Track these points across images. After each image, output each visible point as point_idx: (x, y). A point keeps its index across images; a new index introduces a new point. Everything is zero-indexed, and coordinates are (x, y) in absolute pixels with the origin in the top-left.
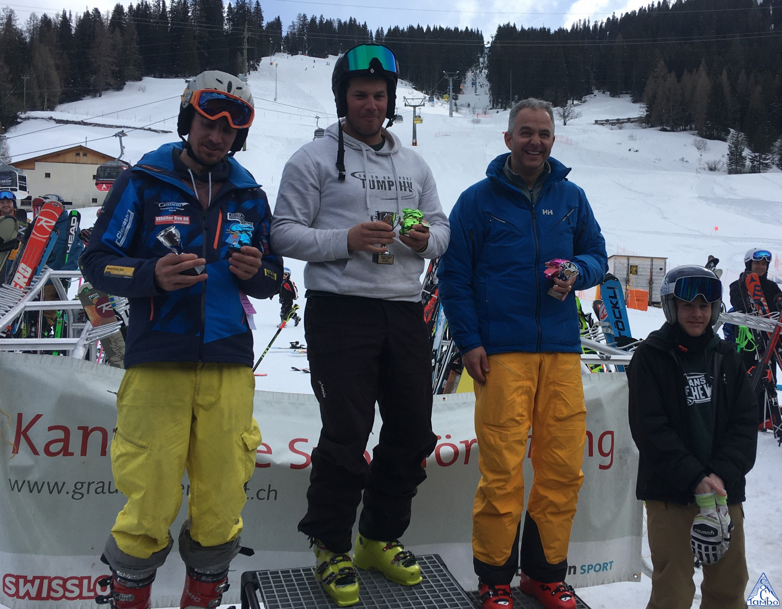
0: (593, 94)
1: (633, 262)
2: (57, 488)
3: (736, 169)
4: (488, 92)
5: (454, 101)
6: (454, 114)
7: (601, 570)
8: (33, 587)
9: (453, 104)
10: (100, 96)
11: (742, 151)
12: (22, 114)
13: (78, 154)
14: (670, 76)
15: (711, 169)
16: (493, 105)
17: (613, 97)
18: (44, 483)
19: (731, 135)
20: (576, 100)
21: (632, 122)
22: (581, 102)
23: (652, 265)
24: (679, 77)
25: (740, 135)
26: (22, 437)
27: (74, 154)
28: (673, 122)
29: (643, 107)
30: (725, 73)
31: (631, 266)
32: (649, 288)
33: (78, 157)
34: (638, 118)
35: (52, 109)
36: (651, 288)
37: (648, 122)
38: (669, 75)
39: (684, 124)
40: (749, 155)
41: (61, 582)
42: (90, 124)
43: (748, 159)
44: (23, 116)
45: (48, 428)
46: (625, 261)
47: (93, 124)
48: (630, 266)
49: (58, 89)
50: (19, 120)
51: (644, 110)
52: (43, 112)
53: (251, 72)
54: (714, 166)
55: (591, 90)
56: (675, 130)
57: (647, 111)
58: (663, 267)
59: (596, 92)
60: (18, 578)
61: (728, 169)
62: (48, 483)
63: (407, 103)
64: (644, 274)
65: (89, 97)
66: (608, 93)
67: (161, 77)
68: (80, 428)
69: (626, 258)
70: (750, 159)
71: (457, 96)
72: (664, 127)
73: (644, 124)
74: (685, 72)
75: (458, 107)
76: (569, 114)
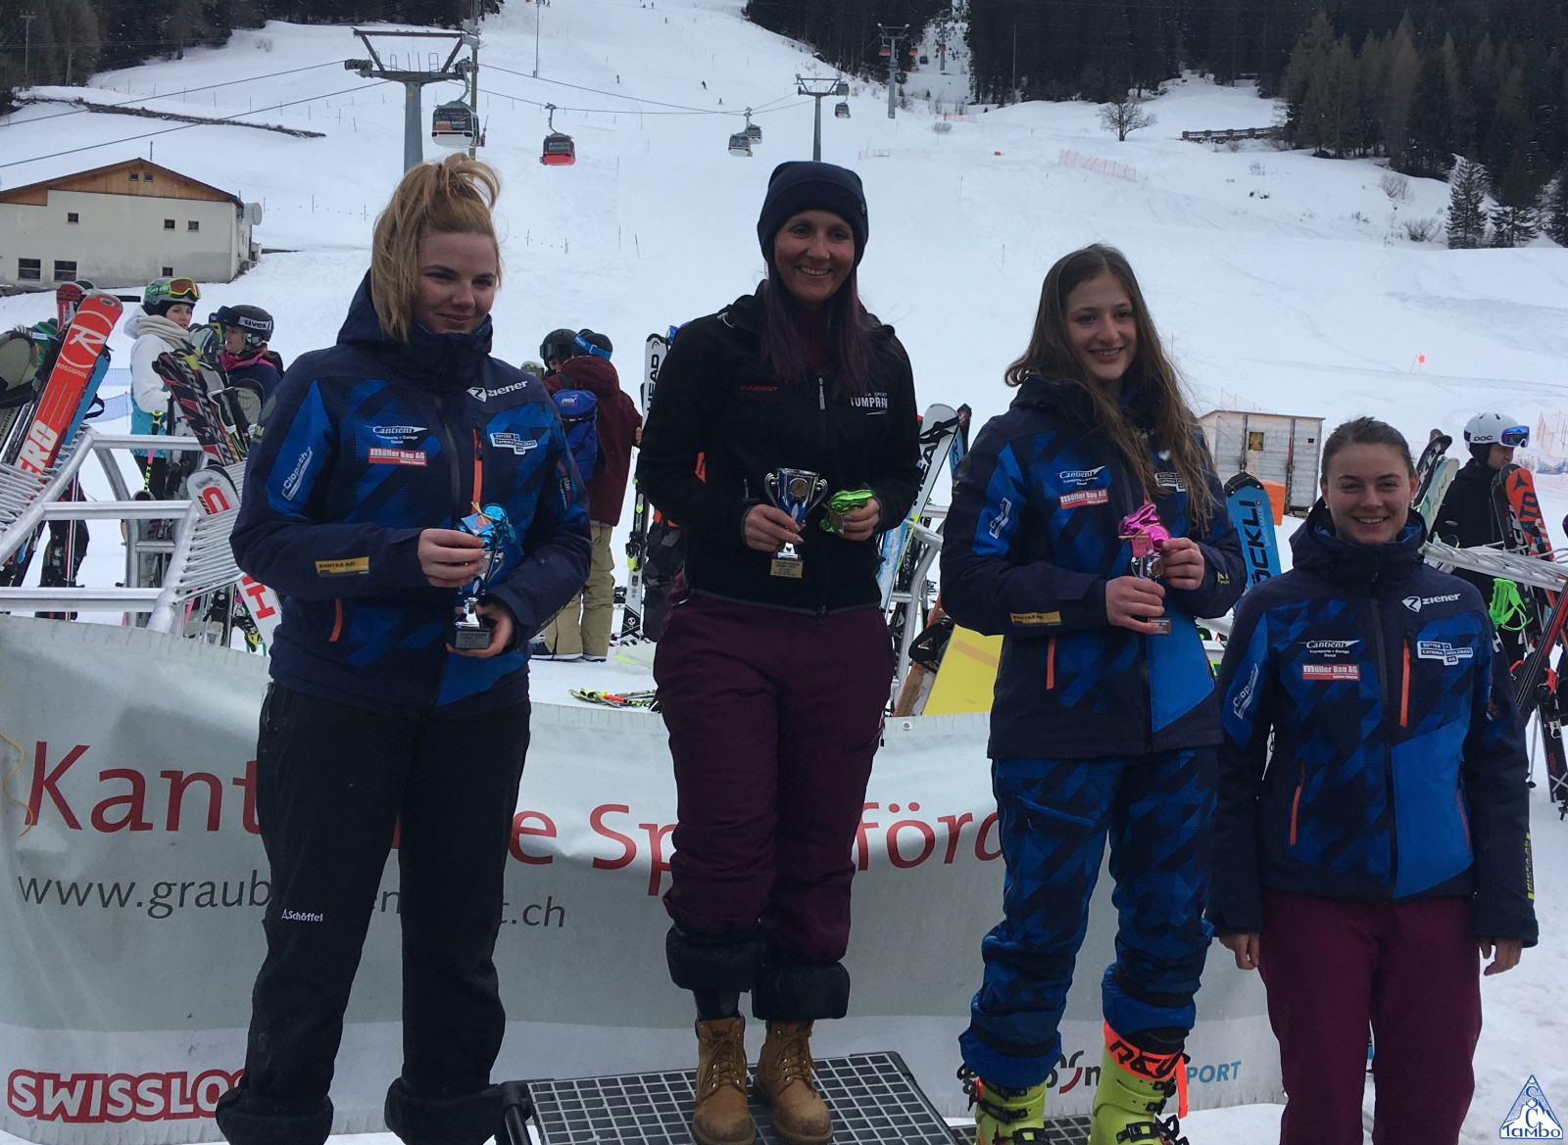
0: (1180, 77)
1: (1255, 425)
2: (117, 895)
3: (1465, 238)
4: (967, 68)
5: (897, 85)
6: (898, 111)
7: (1215, 1079)
8: (72, 1096)
9: (897, 91)
10: (180, 57)
11: (1479, 202)
12: (21, 91)
13: (135, 177)
14: (1339, 44)
15: (1414, 238)
16: (977, 96)
17: (1221, 84)
18: (91, 885)
19: (1457, 167)
20: (1145, 88)
21: (1258, 137)
22: (1156, 94)
23: (1293, 433)
24: (1357, 47)
25: (1476, 169)
26: (45, 792)
27: (127, 175)
28: (1342, 139)
29: (1282, 108)
30: (1449, 39)
31: (1251, 433)
32: (1285, 479)
33: (134, 183)
34: (1270, 128)
35: (83, 83)
36: (1289, 479)
37: (1289, 137)
38: (1336, 42)
39: (1362, 144)
40: (1492, 210)
41: (127, 1085)
42: (159, 115)
43: (1489, 219)
44: (23, 95)
45: (101, 773)
46: (1239, 422)
47: (165, 115)
48: (1248, 433)
49: (95, 43)
50: (15, 103)
51: (1283, 113)
52: (64, 88)
53: (486, 15)
54: (1420, 231)
55: (1177, 70)
56: (1345, 155)
57: (1289, 115)
58: (1315, 437)
59: (1186, 74)
60: (40, 1077)
61: (1449, 238)
62: (100, 886)
63: (803, 89)
64: (1277, 450)
65: (157, 59)
66: (1212, 76)
67: (304, 22)
68: (164, 774)
69: (1242, 417)
70: (1493, 218)
71: (905, 76)
72: (1323, 149)
73: (1282, 142)
74: (1370, 37)
75: (906, 98)
76: (1130, 117)
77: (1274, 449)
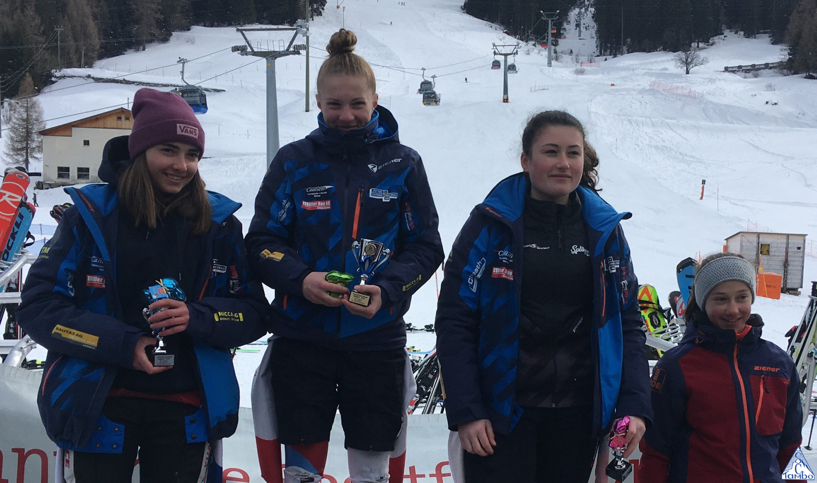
0: (723, 34)
1: (764, 240)
4: (594, 35)
5: (553, 47)
9: (552, 51)
10: (144, 49)
12: (56, 72)
13: (120, 118)
16: (601, 51)
17: (748, 37)
20: (702, 42)
21: (771, 68)
22: (708, 45)
23: (788, 244)
27: (115, 117)
29: (785, 50)
31: (762, 245)
32: (783, 271)
33: (119, 121)
34: (778, 63)
35: (91, 66)
36: (786, 272)
37: (790, 68)
42: (133, 83)
44: (58, 74)
46: (754, 239)
47: (136, 82)
48: (760, 245)
50: (53, 79)
51: (786, 53)
52: (80, 69)
53: (314, 17)
55: (721, 30)
57: (789, 54)
58: (802, 246)
59: (727, 32)
63: (497, 51)
64: (778, 254)
65: (131, 51)
66: (742, 33)
67: (212, 26)
68: (14, 450)
69: (756, 235)
71: (557, 41)
72: (811, 74)
73: (786, 70)
75: (558, 55)
76: (692, 60)
77: (776, 254)
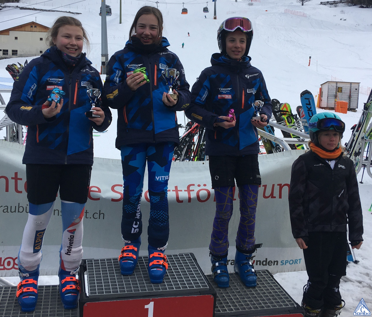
1: (339, 85)
7: (294, 263)
21: (343, 3)
23: (351, 87)
27: (30, 26)
31: (338, 88)
33: (32, 28)
35: (18, 2)
36: (350, 101)
37: (352, 2)
42: (38, 10)
50: (1, 8)
52: (13, 3)
56: (369, 7)
64: (346, 92)
69: (336, 83)
72: (362, 5)
73: (350, 4)
77: (345, 92)
